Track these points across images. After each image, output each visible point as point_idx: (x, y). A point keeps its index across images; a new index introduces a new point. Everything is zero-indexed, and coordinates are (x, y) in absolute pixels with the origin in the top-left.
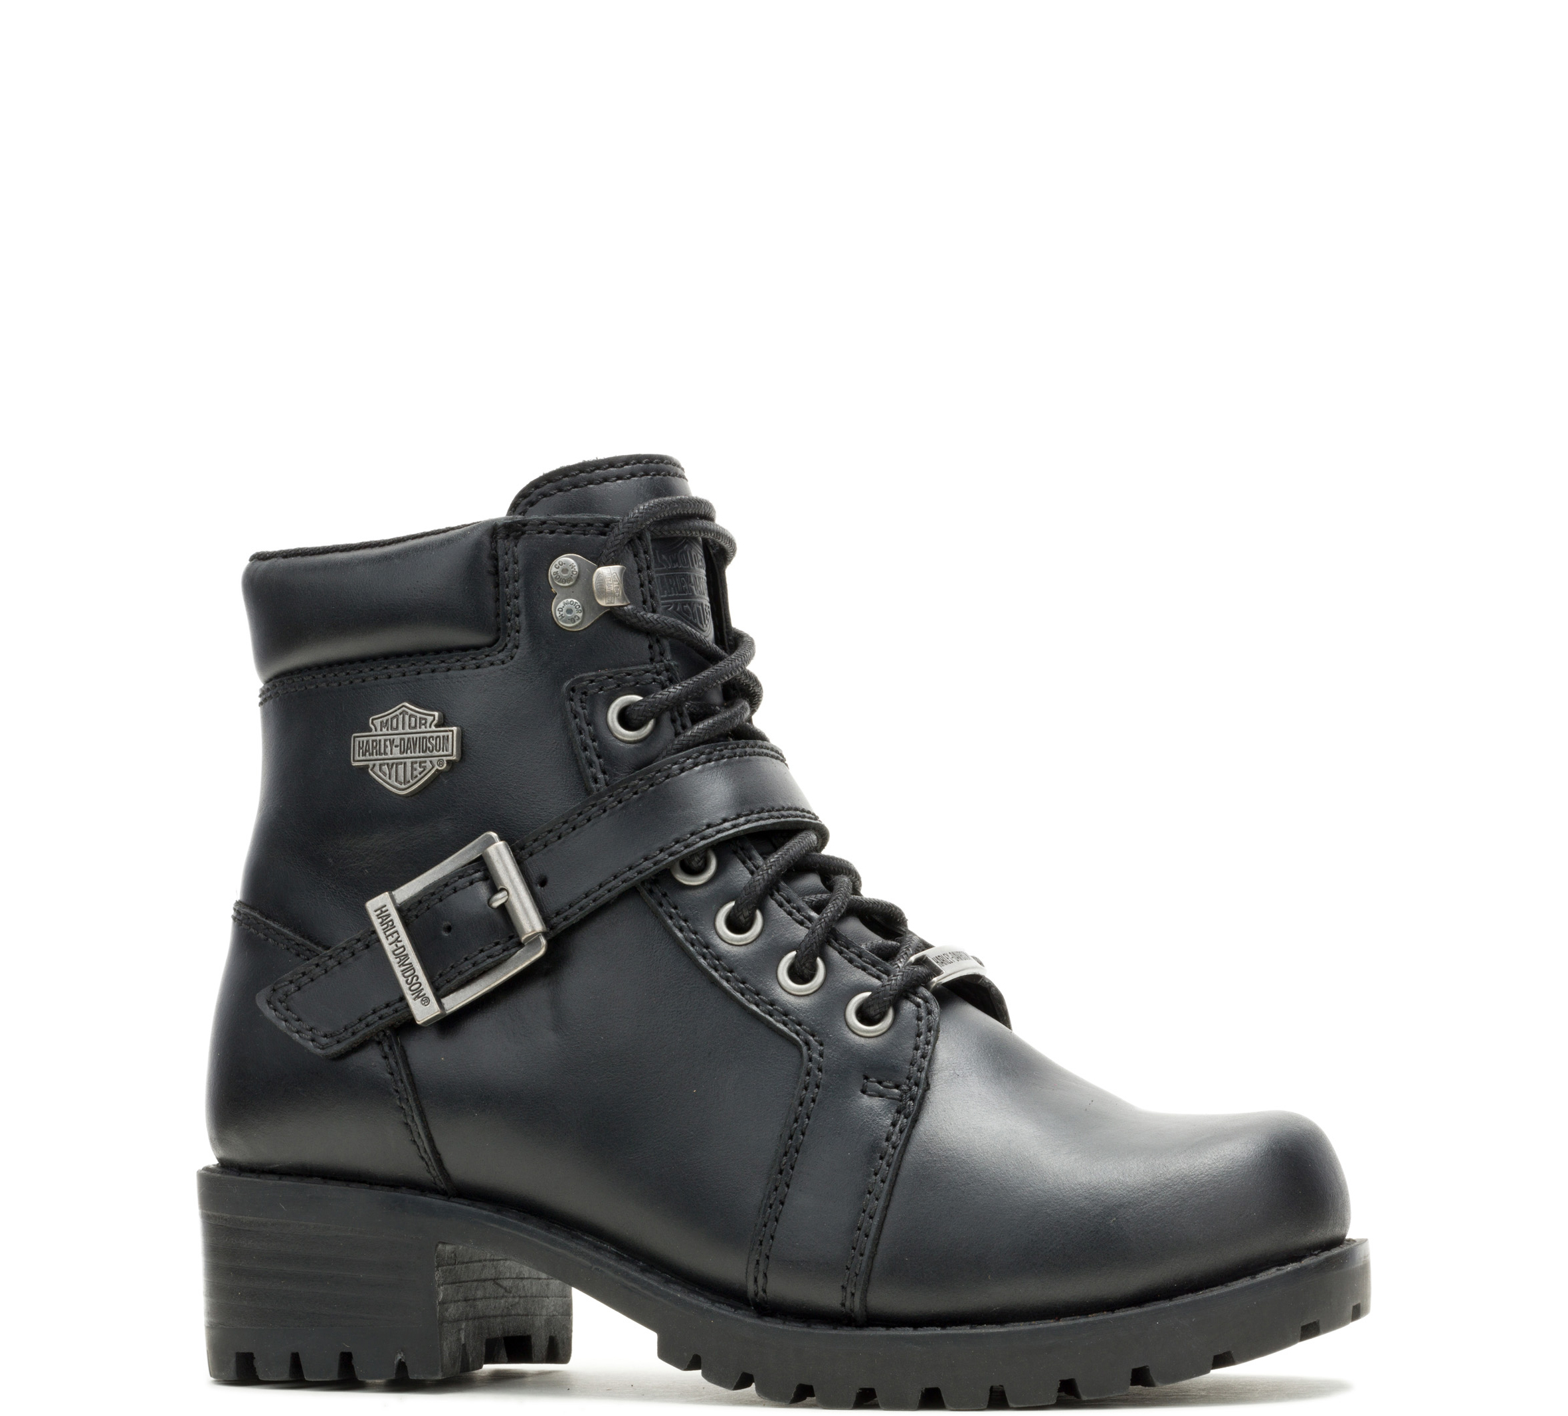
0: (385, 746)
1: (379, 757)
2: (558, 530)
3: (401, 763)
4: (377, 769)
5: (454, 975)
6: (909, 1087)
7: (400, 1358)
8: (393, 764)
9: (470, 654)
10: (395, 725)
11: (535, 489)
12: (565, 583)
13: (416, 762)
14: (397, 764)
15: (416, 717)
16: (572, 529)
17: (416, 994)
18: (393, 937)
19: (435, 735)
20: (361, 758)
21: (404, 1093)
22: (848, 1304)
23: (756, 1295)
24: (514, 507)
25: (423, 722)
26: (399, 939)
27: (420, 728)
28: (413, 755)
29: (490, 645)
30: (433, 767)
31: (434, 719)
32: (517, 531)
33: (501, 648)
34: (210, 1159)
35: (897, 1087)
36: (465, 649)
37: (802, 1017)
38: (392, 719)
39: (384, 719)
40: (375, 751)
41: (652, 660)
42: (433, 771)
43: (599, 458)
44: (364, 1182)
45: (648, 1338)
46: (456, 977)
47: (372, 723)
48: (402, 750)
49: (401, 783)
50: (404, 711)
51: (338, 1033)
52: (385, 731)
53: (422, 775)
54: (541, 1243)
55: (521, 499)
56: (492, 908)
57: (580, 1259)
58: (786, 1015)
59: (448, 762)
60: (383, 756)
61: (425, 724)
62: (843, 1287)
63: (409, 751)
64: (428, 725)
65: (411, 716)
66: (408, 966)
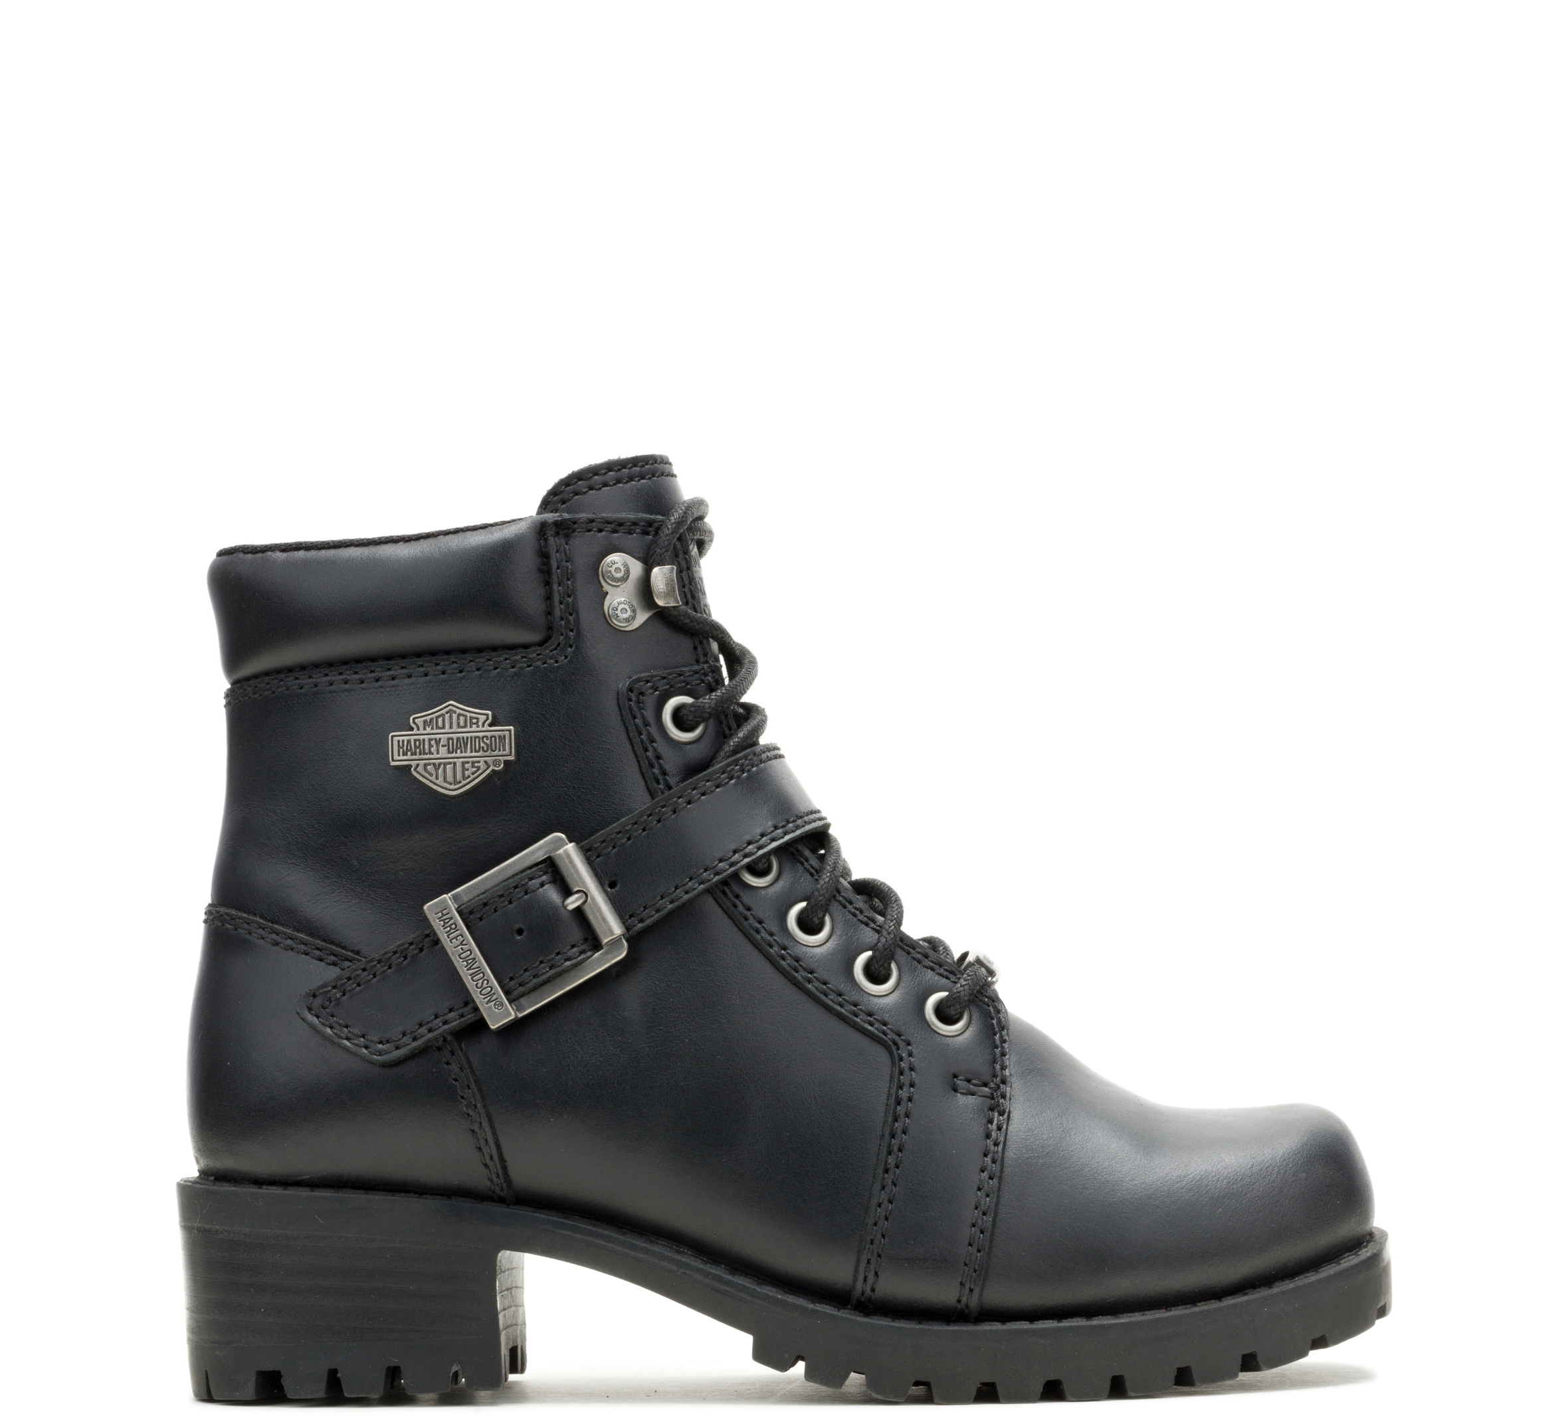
0: (431, 746)
1: (422, 757)
2: (607, 529)
3: (450, 763)
4: (420, 769)
5: (530, 979)
6: (997, 1085)
7: (456, 1369)
8: (440, 764)
9: (520, 653)
10: (440, 724)
11: (566, 487)
12: (618, 582)
13: (468, 762)
14: (445, 764)
15: (465, 716)
16: (618, 528)
17: (489, 998)
18: (457, 940)
19: (489, 734)
20: (402, 757)
21: (472, 1099)
22: (964, 1300)
23: (863, 1293)
24: (546, 505)
25: (474, 721)
26: (464, 943)
27: (471, 727)
28: (463, 755)
29: (541, 644)
30: (489, 767)
31: (487, 719)
32: (568, 529)
33: (553, 647)
34: (192, 1171)
35: (985, 1085)
36: (511, 647)
37: (886, 1018)
38: (437, 718)
39: (428, 718)
40: (418, 750)
41: (697, 661)
42: (488, 771)
43: (622, 458)
44: (409, 1192)
45: (744, 1341)
46: (531, 980)
47: (414, 722)
48: (451, 750)
49: (451, 784)
50: (450, 710)
51: (396, 1039)
52: (429, 730)
53: (476, 775)
54: (618, 1248)
55: (551, 497)
56: (568, 910)
57: (665, 1264)
58: (870, 1015)
59: (505, 762)
60: (428, 756)
61: (477, 723)
62: (961, 1283)
63: (459, 751)
64: (480, 724)
65: (459, 715)
66: (477, 970)
